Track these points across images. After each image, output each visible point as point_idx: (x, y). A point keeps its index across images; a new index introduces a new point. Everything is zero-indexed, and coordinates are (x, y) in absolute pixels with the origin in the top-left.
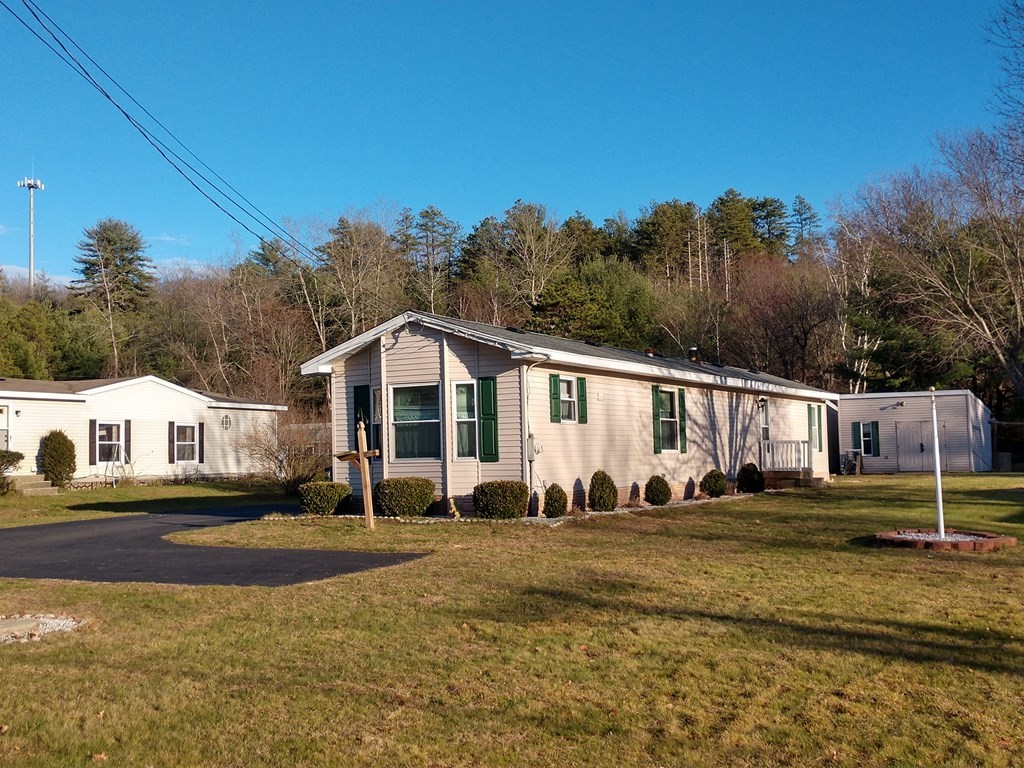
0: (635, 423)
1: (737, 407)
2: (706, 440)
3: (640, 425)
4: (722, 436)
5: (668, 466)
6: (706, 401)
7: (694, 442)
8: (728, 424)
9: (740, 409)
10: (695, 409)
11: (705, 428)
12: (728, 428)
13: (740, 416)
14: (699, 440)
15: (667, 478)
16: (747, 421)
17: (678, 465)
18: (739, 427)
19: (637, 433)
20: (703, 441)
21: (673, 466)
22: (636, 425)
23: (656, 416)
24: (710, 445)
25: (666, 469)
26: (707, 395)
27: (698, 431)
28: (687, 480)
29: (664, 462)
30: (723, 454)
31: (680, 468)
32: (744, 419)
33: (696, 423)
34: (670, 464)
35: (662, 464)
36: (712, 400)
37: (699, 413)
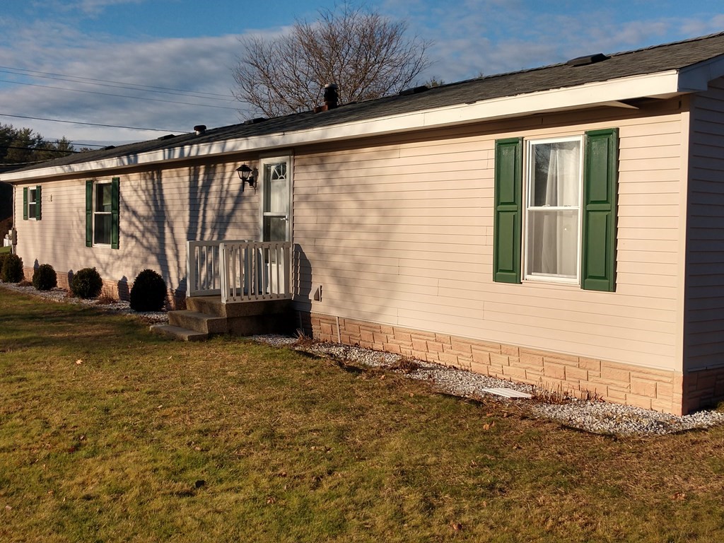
0: (74, 219)
1: (207, 185)
2: (148, 235)
3: (78, 219)
4: (176, 231)
5: (101, 261)
6: (150, 186)
7: (133, 236)
8: (187, 213)
9: (214, 187)
10: (135, 198)
11: (147, 218)
12: (187, 219)
13: (213, 199)
14: (138, 234)
15: (99, 271)
16: (229, 204)
17: (111, 261)
18: (210, 215)
19: (75, 226)
20: (143, 236)
21: (106, 260)
22: (75, 219)
23: (89, 209)
24: (154, 241)
25: (98, 262)
26: (152, 178)
27: (137, 223)
28: (120, 278)
29: (97, 255)
30: (177, 256)
31: (113, 263)
32: (222, 201)
33: (135, 213)
34: (104, 257)
35: (95, 257)
36: (160, 184)
37: (140, 203)
